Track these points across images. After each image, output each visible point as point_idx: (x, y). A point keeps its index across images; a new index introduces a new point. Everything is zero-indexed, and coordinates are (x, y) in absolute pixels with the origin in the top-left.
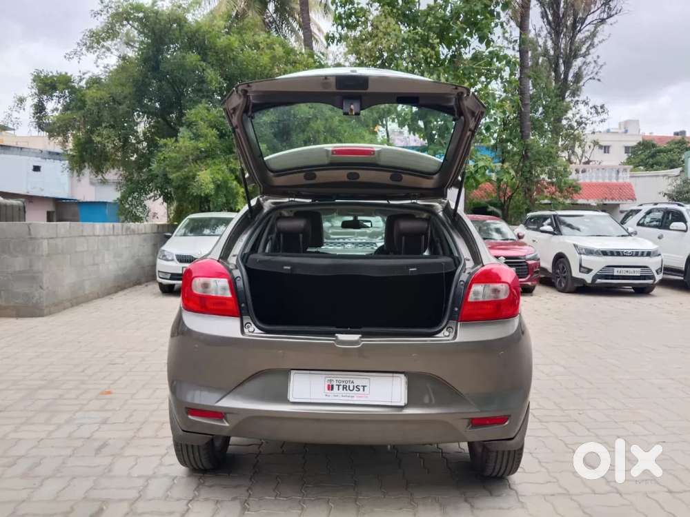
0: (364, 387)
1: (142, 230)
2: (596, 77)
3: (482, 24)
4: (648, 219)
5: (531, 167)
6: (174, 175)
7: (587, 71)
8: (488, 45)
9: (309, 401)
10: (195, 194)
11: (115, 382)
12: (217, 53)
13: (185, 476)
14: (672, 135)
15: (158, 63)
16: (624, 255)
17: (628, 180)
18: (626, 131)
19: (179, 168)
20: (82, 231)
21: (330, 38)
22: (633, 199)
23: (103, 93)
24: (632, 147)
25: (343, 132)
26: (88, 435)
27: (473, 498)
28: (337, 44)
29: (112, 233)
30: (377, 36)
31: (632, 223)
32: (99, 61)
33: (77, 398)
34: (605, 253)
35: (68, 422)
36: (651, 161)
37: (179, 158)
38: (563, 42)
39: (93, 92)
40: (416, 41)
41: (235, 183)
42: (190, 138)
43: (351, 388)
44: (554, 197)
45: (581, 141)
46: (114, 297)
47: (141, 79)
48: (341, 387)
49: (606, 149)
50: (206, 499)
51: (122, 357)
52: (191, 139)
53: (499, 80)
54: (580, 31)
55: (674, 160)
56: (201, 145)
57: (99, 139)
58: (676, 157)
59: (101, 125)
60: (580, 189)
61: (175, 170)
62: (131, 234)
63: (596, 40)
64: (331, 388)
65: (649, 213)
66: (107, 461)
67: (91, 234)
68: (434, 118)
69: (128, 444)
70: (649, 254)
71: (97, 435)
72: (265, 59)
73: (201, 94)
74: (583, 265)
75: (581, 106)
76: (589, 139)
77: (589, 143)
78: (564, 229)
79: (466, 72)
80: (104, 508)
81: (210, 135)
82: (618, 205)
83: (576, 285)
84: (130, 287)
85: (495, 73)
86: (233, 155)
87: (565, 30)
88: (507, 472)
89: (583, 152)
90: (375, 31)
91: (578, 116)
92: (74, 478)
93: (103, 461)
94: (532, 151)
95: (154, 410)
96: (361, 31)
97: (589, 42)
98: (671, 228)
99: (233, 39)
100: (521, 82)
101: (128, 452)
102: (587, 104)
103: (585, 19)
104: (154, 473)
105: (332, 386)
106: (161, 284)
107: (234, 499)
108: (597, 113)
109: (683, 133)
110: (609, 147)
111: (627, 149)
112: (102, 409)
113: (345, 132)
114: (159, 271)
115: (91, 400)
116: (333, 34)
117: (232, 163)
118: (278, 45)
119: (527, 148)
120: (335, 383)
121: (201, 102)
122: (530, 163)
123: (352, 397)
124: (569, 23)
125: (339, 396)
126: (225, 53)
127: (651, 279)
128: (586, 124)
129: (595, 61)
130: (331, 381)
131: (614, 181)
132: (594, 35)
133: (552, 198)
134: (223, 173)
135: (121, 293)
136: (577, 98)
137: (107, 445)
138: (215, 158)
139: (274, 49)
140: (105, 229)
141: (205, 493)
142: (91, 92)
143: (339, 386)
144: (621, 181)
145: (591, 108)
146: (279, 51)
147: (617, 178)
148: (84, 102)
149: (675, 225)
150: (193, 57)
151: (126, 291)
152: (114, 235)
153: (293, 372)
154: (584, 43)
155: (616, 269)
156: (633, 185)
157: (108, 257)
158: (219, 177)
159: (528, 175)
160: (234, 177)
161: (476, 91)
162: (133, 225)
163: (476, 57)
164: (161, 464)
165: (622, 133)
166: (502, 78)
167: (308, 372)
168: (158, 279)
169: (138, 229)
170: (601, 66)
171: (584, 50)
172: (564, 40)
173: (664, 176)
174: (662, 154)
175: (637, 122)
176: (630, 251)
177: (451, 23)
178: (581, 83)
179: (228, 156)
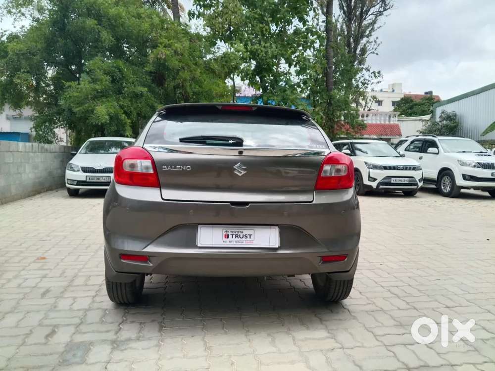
0: (250, 235)
1: (53, 149)
2: (375, 52)
3: (301, 9)
4: (412, 147)
5: (333, 111)
6: (77, 109)
7: (370, 47)
8: (304, 24)
9: (211, 246)
10: (94, 124)
11: (47, 251)
12: (109, 19)
13: (113, 308)
14: (424, 94)
15: (64, 25)
16: (398, 169)
17: (397, 123)
18: (393, 91)
19: (80, 104)
20: (9, 147)
21: (191, 15)
22: (400, 135)
23: (22, 46)
24: (397, 102)
25: (203, 81)
26: (34, 285)
27: (320, 314)
28: (197, 19)
29: (30, 150)
30: (227, 13)
31: (401, 149)
32: (16, 23)
33: (19, 262)
34: (385, 168)
35: (16, 277)
36: (410, 111)
37: (81, 97)
38: (353, 26)
39: (14, 45)
40: (255, 19)
41: (124, 115)
42: (89, 81)
43: (241, 236)
44: (349, 132)
45: (364, 96)
46: (33, 198)
47: (51, 37)
48: (234, 236)
49: (380, 103)
50: (133, 322)
51: (49, 236)
52: (90, 83)
53: (312, 49)
54: (365, 19)
55: (426, 111)
56: (97, 87)
57: (19, 81)
58: (426, 109)
59: (20, 71)
60: (366, 127)
61: (78, 106)
62: (44, 152)
63: (376, 26)
64: (227, 236)
65: (412, 142)
66: (52, 301)
67: (16, 150)
68: (267, 74)
69: (66, 290)
70: (414, 169)
71: (40, 285)
72: (146, 26)
73: (97, 50)
74: (371, 176)
75: (364, 72)
76: (370, 94)
77: (369, 98)
78: (357, 152)
79: (290, 42)
80: (56, 330)
81: (104, 79)
82: (390, 139)
83: (366, 190)
84: (44, 192)
85: (309, 44)
86: (122, 95)
87: (355, 18)
88: (342, 297)
89: (366, 103)
90: (226, 10)
91: (362, 79)
92: (28, 312)
93: (49, 301)
94: (335, 100)
95: (81, 269)
96: (214, 10)
97: (371, 28)
98: (428, 151)
99: (121, 10)
100: (327, 51)
101: (67, 295)
102: (369, 70)
103: (369, 10)
104: (90, 307)
105: (228, 235)
106: (69, 189)
107: (153, 321)
108: (375, 76)
109: (431, 93)
110: (381, 101)
111: (394, 103)
112: (40, 269)
113: (205, 81)
114: (67, 179)
115: (31, 263)
116: (193, 11)
117: (121, 101)
118: (155, 16)
119: (331, 98)
120: (230, 233)
121: (97, 56)
122: (333, 108)
123: (242, 242)
124: (358, 13)
125: (233, 242)
126: (116, 21)
127: (415, 186)
128: (368, 84)
129: (375, 41)
130: (227, 231)
131: (387, 122)
132: (374, 22)
133: (347, 133)
134: (114, 108)
135: (38, 196)
136: (362, 66)
137: (50, 291)
138: (108, 97)
139: (152, 18)
140: (25, 147)
141: (130, 318)
142: (12, 45)
143: (232, 235)
144: (392, 122)
145: (371, 73)
146: (156, 20)
147: (389, 121)
148: (6, 53)
149: (431, 150)
150: (91, 22)
151: (42, 194)
152: (32, 152)
153: (199, 226)
154: (368, 27)
155: (393, 179)
156: (400, 125)
157: (28, 169)
158: (112, 111)
159: (332, 117)
160: (123, 111)
161: (296, 57)
162: (47, 146)
163: (297, 32)
164: (93, 302)
165: (391, 92)
166: (314, 48)
167: (211, 226)
168: (67, 185)
169: (50, 149)
170: (379, 45)
171: (367, 32)
172: (354, 25)
173: (420, 120)
174: (417, 106)
175: (401, 84)
176: (402, 166)
177: (279, 7)
178: (365, 56)
179: (118, 96)
